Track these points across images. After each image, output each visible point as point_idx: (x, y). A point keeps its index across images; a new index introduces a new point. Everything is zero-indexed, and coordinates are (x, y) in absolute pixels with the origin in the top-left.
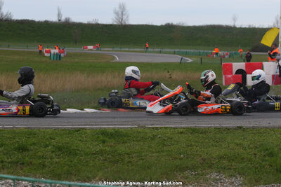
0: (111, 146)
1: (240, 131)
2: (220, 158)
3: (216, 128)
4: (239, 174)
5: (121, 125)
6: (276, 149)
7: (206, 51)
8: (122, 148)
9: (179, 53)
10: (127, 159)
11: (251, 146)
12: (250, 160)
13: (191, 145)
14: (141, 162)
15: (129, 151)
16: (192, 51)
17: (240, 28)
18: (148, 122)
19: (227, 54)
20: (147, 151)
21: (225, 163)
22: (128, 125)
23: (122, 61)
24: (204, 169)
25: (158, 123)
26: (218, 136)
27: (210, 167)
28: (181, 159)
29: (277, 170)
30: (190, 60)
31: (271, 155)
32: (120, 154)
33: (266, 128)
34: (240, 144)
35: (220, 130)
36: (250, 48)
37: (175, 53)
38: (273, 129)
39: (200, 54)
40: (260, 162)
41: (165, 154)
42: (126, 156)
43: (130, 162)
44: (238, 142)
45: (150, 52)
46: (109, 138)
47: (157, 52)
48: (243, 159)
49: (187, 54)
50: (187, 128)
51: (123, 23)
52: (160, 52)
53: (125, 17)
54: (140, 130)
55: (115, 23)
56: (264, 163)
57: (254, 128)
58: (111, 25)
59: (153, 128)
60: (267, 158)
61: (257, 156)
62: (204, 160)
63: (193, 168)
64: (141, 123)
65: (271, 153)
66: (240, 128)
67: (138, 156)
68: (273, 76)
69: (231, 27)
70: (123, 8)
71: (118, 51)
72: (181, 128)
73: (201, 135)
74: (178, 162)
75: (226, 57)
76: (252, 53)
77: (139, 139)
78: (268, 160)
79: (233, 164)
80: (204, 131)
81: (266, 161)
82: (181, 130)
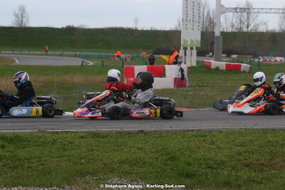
0: (10, 151)
1: (142, 135)
2: (121, 162)
3: (117, 132)
4: (141, 178)
5: (21, 129)
6: (178, 153)
7: (107, 54)
8: (21, 154)
9: (79, 57)
10: (27, 165)
11: (153, 150)
12: (151, 164)
13: (92, 150)
14: (41, 167)
15: (28, 156)
16: (94, 54)
17: (142, 31)
18: (49, 127)
19: (129, 57)
20: (47, 156)
21: (127, 167)
22: (28, 129)
23: (22, 64)
24: (106, 174)
25: (59, 127)
26: (120, 140)
27: (111, 172)
28: (82, 164)
29: (179, 174)
30: (91, 63)
31: (173, 159)
32: (20, 160)
33: (168, 132)
34: (142, 149)
35: (121, 134)
36: (152, 51)
37: (76, 56)
38: (175, 132)
39: (101, 57)
40: (162, 166)
41: (65, 158)
42: (26, 161)
43: (29, 167)
44: (140, 146)
45: (51, 55)
46: (9, 143)
47: (58, 55)
48: (144, 163)
49: (88, 57)
50: (88, 132)
51: (23, 26)
52: (61, 55)
53: (25, 20)
54: (40, 135)
55: (15, 26)
56: (166, 167)
57: (155, 131)
58: (11, 28)
59: (54, 132)
60: (169, 162)
61: (159, 160)
62: (105, 165)
63: (94, 173)
64: (41, 127)
65: (173, 157)
66: (142, 131)
67: (38, 162)
68: (175, 79)
69: (133, 30)
70: (22, 10)
71: (18, 54)
72: (82, 132)
73: (102, 140)
74: (78, 167)
75: (128, 60)
76: (155, 56)
77: (39, 143)
78: (170, 165)
79: (135, 168)
80: (106, 136)
81: (167, 165)
82: (82, 135)
